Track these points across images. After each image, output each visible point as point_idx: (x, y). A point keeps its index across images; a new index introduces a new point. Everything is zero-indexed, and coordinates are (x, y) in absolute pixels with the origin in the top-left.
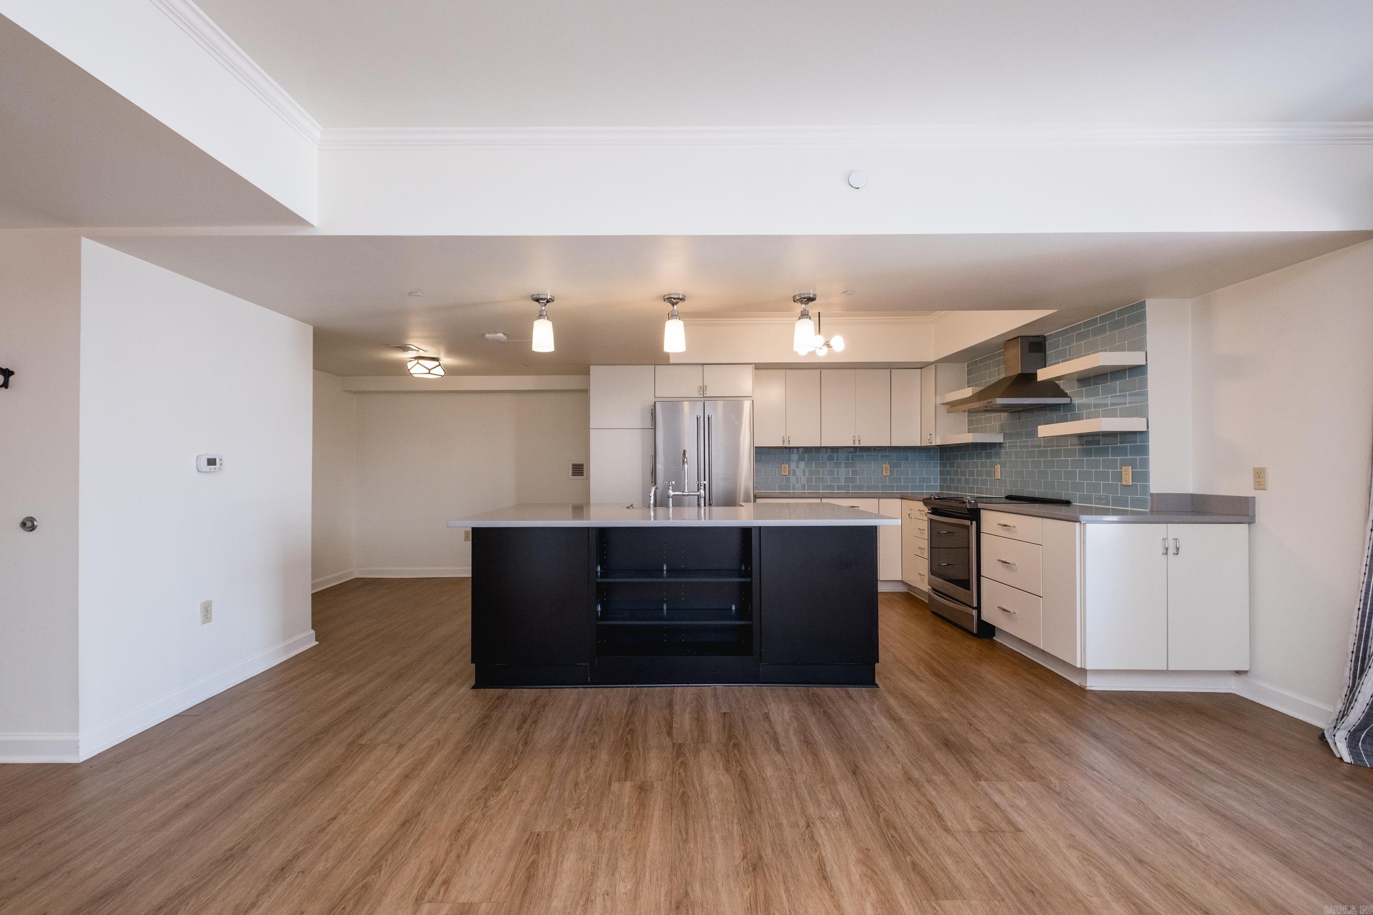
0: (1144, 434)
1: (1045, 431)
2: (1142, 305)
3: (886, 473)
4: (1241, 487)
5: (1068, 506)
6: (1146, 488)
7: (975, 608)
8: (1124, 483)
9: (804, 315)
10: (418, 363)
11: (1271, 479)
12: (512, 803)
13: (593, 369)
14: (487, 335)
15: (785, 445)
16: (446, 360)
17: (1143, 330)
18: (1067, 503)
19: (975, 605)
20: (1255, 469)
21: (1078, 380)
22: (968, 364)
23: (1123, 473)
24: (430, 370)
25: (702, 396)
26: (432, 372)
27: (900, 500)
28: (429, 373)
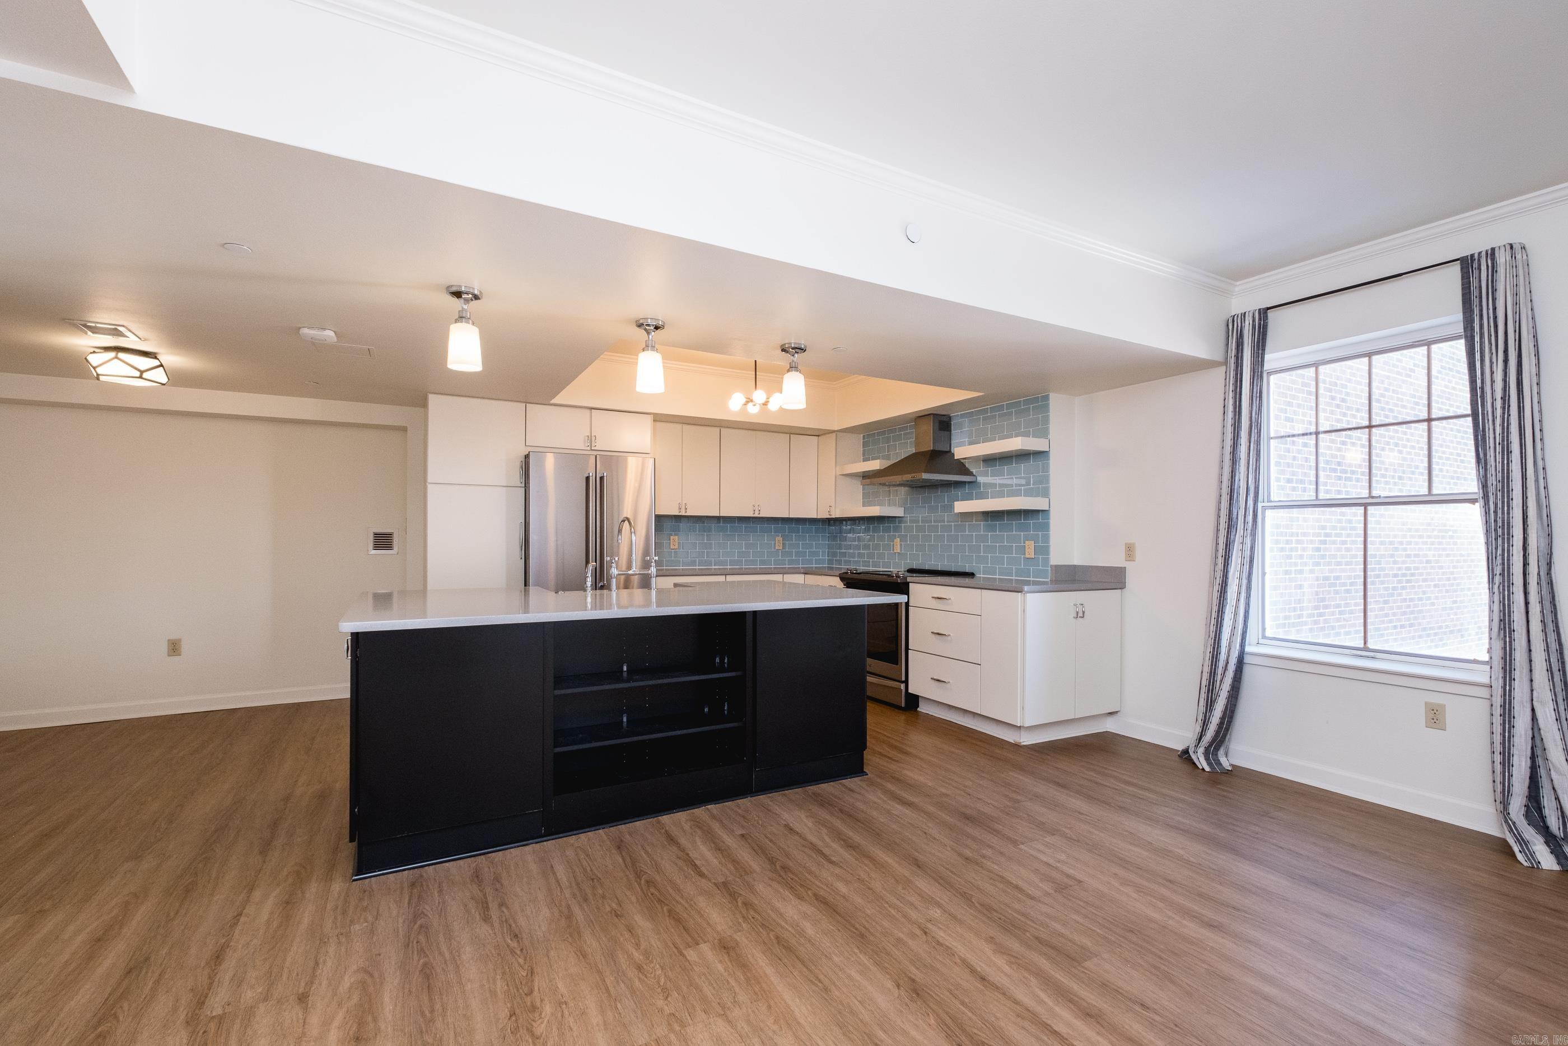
0: (1045, 512)
1: (961, 506)
2: (1046, 398)
3: (779, 546)
4: (1111, 558)
5: (973, 578)
6: (1046, 561)
7: (902, 682)
8: (1027, 556)
9: (793, 367)
10: (116, 357)
11: (1138, 553)
12: (571, 1020)
13: (433, 400)
14: (305, 331)
15: (680, 514)
16: (172, 359)
17: (1046, 420)
18: (971, 575)
19: (903, 679)
20: (1126, 544)
21: (983, 461)
22: (864, 436)
23: (1027, 547)
24: (142, 372)
25: (589, 448)
26: (145, 375)
27: (803, 575)
28: (141, 377)
